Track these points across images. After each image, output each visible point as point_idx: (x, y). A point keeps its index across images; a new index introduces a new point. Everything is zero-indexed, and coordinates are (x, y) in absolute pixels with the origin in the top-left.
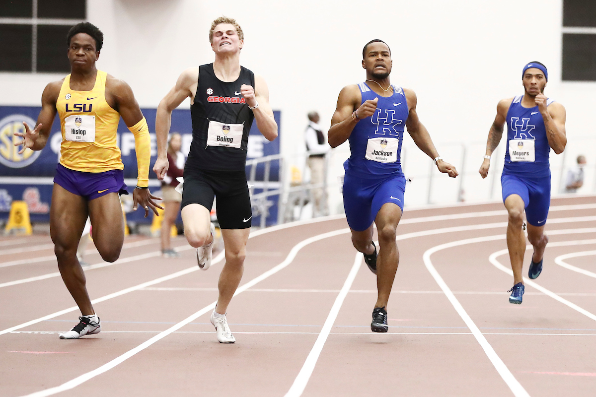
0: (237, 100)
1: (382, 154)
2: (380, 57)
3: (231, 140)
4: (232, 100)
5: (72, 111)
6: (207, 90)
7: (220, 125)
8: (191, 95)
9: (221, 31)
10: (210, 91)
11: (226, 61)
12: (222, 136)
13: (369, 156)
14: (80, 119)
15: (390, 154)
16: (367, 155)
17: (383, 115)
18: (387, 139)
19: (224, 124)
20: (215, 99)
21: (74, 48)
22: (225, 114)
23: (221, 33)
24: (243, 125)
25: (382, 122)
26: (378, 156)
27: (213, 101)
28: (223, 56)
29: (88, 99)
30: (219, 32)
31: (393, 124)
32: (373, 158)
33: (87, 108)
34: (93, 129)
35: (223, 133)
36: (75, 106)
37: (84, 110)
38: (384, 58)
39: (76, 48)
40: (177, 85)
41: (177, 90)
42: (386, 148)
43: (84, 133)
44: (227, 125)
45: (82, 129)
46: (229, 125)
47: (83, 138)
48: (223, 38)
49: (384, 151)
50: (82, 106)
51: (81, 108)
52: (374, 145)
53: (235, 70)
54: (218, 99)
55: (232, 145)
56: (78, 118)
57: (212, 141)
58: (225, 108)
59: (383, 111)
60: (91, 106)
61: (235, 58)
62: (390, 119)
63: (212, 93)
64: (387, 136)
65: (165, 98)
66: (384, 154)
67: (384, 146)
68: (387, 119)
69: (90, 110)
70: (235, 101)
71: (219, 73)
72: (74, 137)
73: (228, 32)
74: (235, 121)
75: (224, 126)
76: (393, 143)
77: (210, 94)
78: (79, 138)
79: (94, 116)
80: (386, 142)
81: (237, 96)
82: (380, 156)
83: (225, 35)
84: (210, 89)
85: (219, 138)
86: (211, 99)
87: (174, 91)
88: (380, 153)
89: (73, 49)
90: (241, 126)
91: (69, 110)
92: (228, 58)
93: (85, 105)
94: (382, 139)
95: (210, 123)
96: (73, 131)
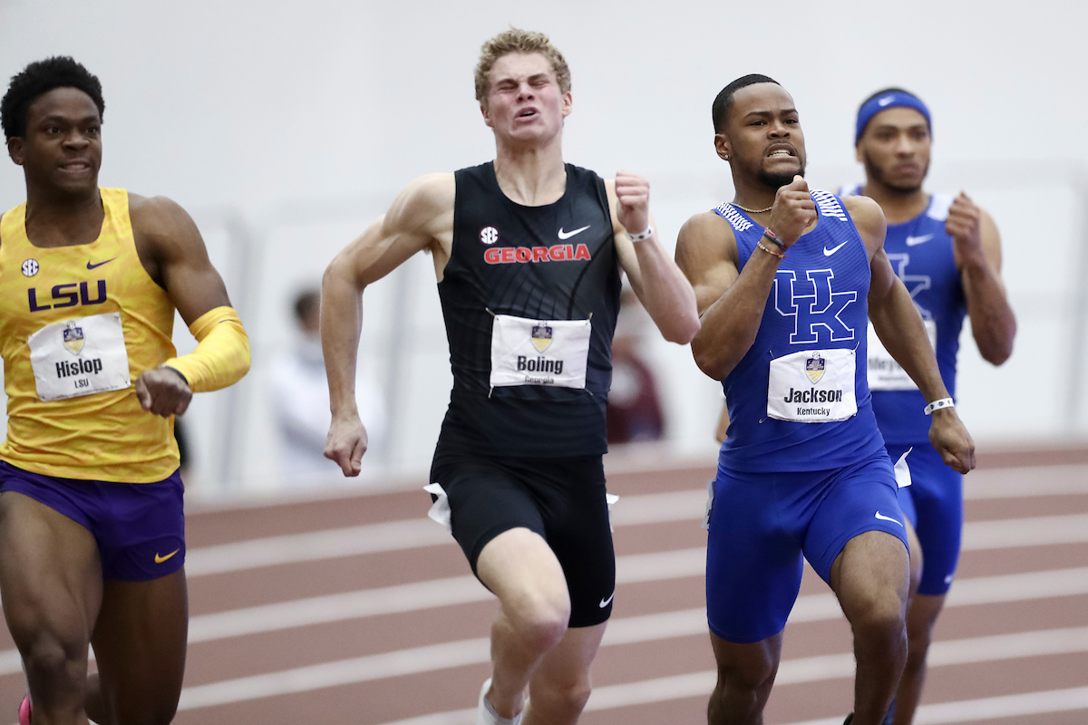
0: (566, 253)
1: (814, 398)
2: (779, 127)
3: (557, 367)
4: (552, 253)
5: (49, 307)
6: (483, 233)
7: (523, 327)
8: (432, 245)
9: (515, 78)
10: (489, 235)
11: (528, 157)
12: (532, 356)
13: (777, 409)
14: (79, 330)
15: (835, 396)
16: (772, 406)
17: (803, 287)
18: (823, 353)
19: (535, 322)
20: (505, 255)
21: (51, 131)
22: (536, 293)
23: (512, 85)
24: (588, 321)
25: (804, 305)
26: (802, 405)
27: (501, 261)
28: (520, 148)
29: (90, 267)
30: (509, 81)
31: (834, 310)
32: (791, 412)
33: (93, 293)
34: (122, 351)
35: (532, 350)
36: (56, 293)
37: (86, 301)
38: (788, 130)
39: (55, 130)
40: (387, 218)
41: (386, 233)
42: (824, 382)
43: (94, 366)
44: (542, 323)
45: (89, 355)
46: (550, 323)
47: (94, 381)
48: (521, 100)
49: (818, 388)
50: (77, 289)
51: (73, 296)
52: (787, 372)
53: (551, 175)
54: (511, 255)
55: (559, 380)
56: (72, 327)
57: (503, 374)
58: (532, 277)
59: (802, 276)
60: (102, 285)
61: (552, 147)
62: (823, 295)
63: (495, 239)
64: (825, 344)
65: (348, 252)
66: (818, 396)
67: (816, 373)
68: (815, 296)
69: (102, 298)
70: (562, 254)
71: (511, 186)
72: (69, 386)
73: (534, 81)
74: (564, 312)
75: (536, 329)
76: (840, 363)
77: (490, 242)
78: (83, 383)
79: (117, 314)
80: (822, 362)
81: (565, 241)
82: (809, 405)
83: (525, 89)
84: (489, 229)
85: (522, 364)
86: (496, 257)
87: (377, 232)
88: (808, 396)
89: (49, 134)
90: (583, 326)
91: (39, 304)
92: (533, 152)
93: (84, 286)
94: (809, 354)
95: (495, 322)
96: (63, 369)
